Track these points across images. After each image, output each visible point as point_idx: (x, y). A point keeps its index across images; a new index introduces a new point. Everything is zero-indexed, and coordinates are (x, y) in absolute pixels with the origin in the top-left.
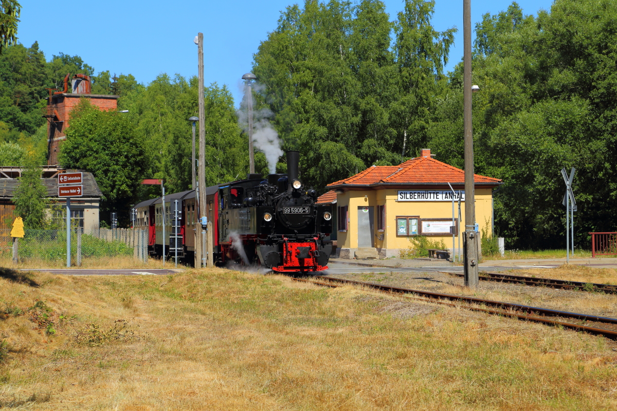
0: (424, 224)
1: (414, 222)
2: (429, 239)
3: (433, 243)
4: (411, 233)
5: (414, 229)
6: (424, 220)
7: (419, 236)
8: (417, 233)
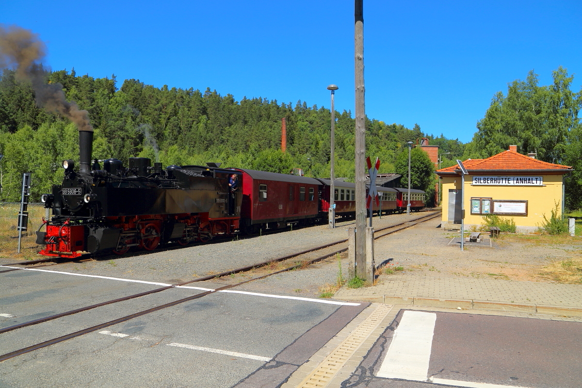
0: (496, 205)
1: (487, 203)
2: (500, 217)
3: (504, 220)
4: (483, 212)
5: (486, 208)
6: (496, 201)
7: (492, 215)
8: (489, 212)
